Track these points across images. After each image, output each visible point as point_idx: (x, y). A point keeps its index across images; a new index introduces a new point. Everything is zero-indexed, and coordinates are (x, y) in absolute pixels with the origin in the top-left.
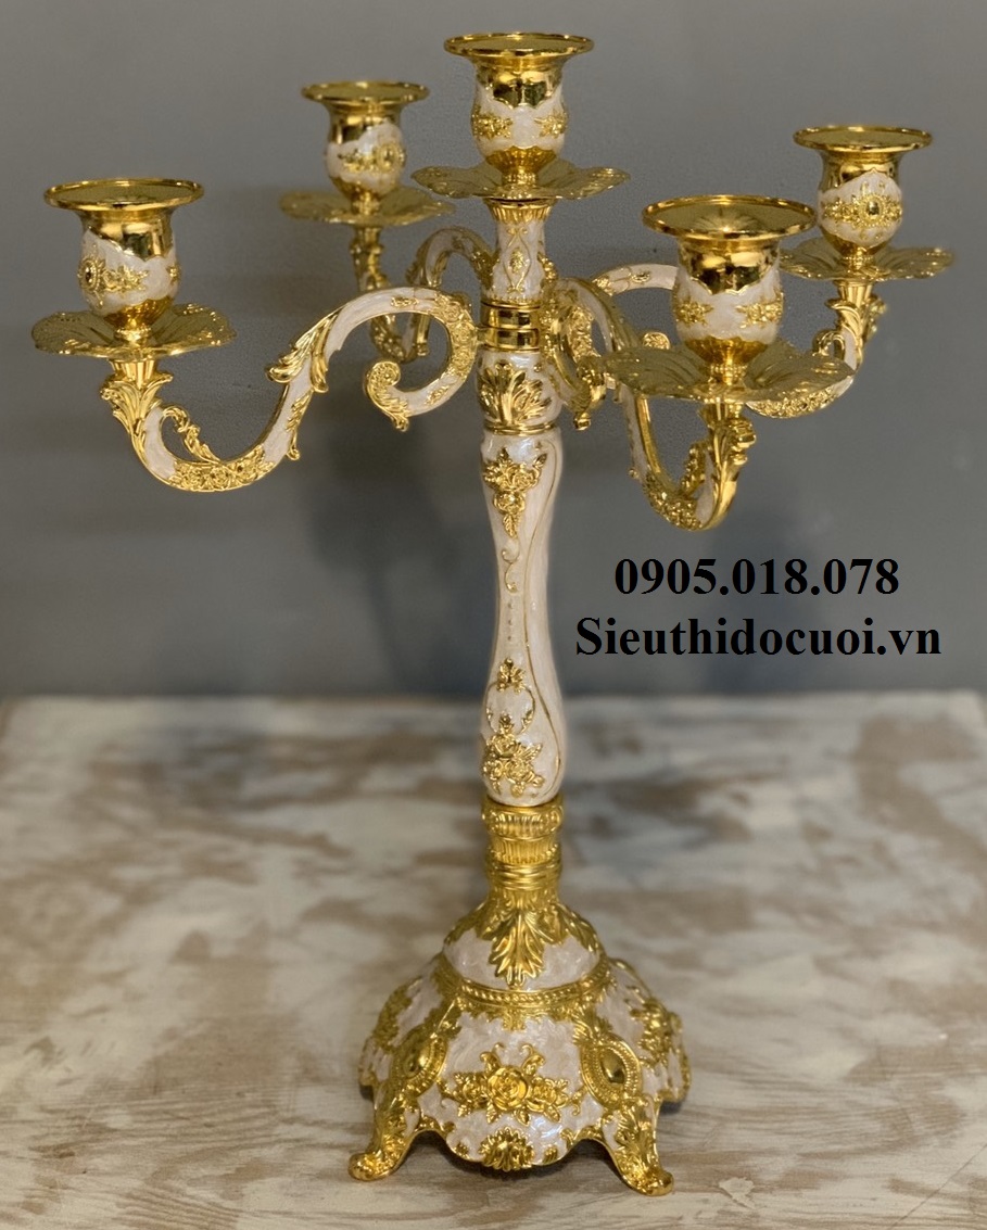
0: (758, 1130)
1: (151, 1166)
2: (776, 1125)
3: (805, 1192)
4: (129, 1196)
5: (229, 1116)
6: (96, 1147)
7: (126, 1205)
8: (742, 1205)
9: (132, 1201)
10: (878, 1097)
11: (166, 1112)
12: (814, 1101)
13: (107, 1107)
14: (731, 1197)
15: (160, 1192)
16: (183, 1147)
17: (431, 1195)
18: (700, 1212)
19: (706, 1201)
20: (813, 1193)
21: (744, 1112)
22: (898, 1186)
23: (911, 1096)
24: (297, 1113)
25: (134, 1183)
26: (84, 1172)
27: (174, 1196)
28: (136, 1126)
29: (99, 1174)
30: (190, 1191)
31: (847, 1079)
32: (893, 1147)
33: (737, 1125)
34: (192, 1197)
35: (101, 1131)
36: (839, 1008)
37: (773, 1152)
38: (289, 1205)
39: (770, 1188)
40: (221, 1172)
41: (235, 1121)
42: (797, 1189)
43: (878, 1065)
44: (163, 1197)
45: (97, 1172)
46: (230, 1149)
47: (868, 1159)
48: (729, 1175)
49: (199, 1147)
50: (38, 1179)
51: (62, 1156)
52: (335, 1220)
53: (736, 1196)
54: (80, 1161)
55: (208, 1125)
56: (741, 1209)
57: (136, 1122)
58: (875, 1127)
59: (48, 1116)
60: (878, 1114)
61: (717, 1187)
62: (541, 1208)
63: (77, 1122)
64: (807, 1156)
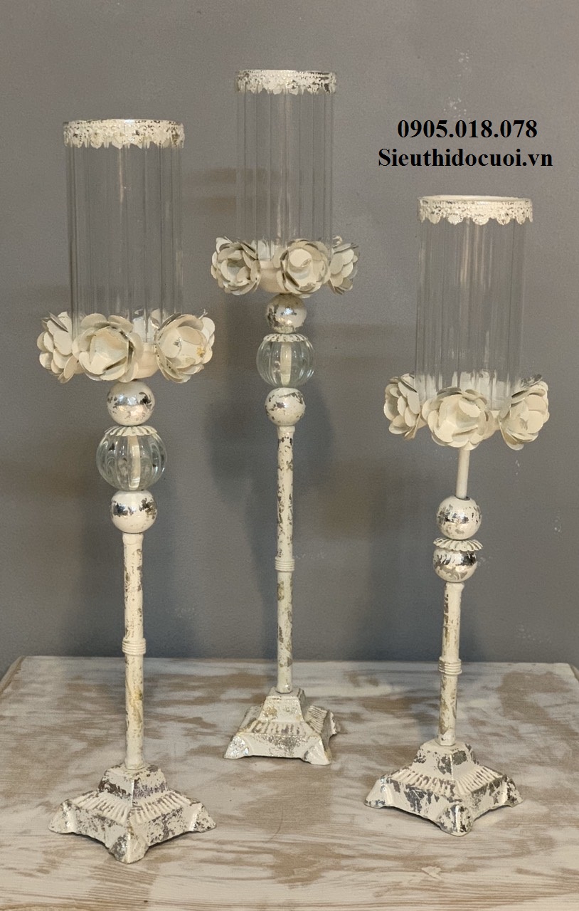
2: (454, 845)
3: (469, 873)
4: (95, 867)
7: (94, 872)
8: (434, 878)
9: (98, 870)
14: (428, 874)
18: (411, 880)
19: (414, 876)
20: (474, 873)
23: (529, 834)
25: (98, 862)
31: (492, 827)
33: (431, 845)
37: (451, 856)
38: (184, 873)
39: (450, 871)
42: (464, 871)
44: (114, 868)
47: (504, 860)
48: (427, 865)
50: (46, 860)
53: (431, 874)
60: (510, 842)
61: (421, 870)
62: (323, 877)
64: (470, 858)
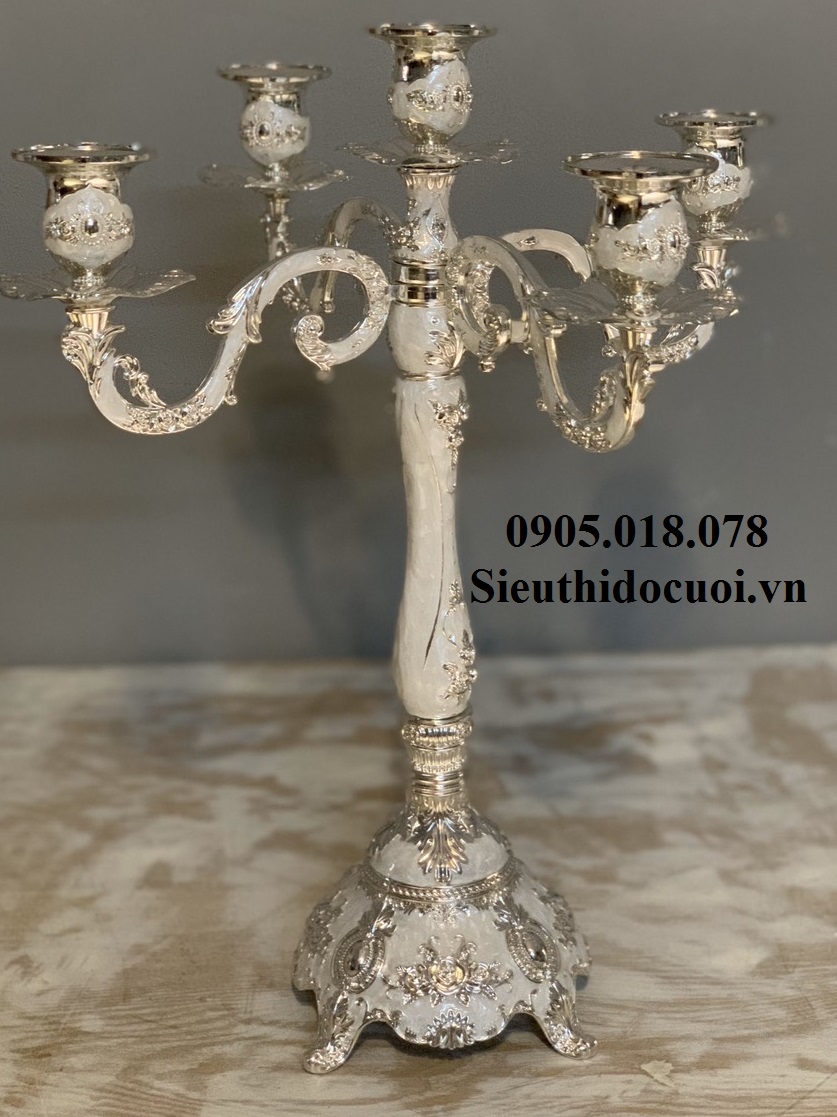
0: (676, 1019)
1: (122, 1063)
2: (691, 1015)
3: (720, 1072)
4: (101, 1090)
5: (192, 1019)
6: (72, 1047)
7: (98, 1098)
8: (663, 1084)
9: (104, 1094)
10: (782, 988)
11: (134, 1017)
12: (724, 993)
13: (80, 1014)
14: (652, 1077)
15: (131, 1086)
16: (149, 1046)
17: (379, 1083)
18: (624, 1092)
19: (629, 1082)
20: (727, 1072)
21: (661, 1004)
22: (804, 1064)
23: (812, 986)
24: (254, 1015)
25: (106, 1079)
26: (61, 1070)
27: (144, 1089)
28: (109, 1028)
29: (74, 1072)
30: (157, 1084)
31: (753, 973)
32: (796, 1031)
33: (655, 1015)
34: (159, 1089)
35: (75, 1034)
36: (742, 912)
37: (687, 1038)
38: (249, 1094)
39: (687, 1070)
40: (185, 1067)
41: (198, 1022)
42: (712, 1068)
43: (781, 961)
44: (132, 1090)
45: (73, 1070)
46: (195, 1047)
47: (775, 1040)
48: (651, 1059)
49: (165, 1045)
50: (19, 1077)
51: (40, 1057)
52: (291, 1106)
53: (657, 1076)
54: (57, 1061)
55: (174, 1027)
56: (660, 1088)
57: (107, 1025)
58: (779, 1013)
59: (28, 1022)
60: (783, 1003)
61: (640, 1069)
62: (479, 1092)
63: (53, 1027)
64: (721, 1040)
